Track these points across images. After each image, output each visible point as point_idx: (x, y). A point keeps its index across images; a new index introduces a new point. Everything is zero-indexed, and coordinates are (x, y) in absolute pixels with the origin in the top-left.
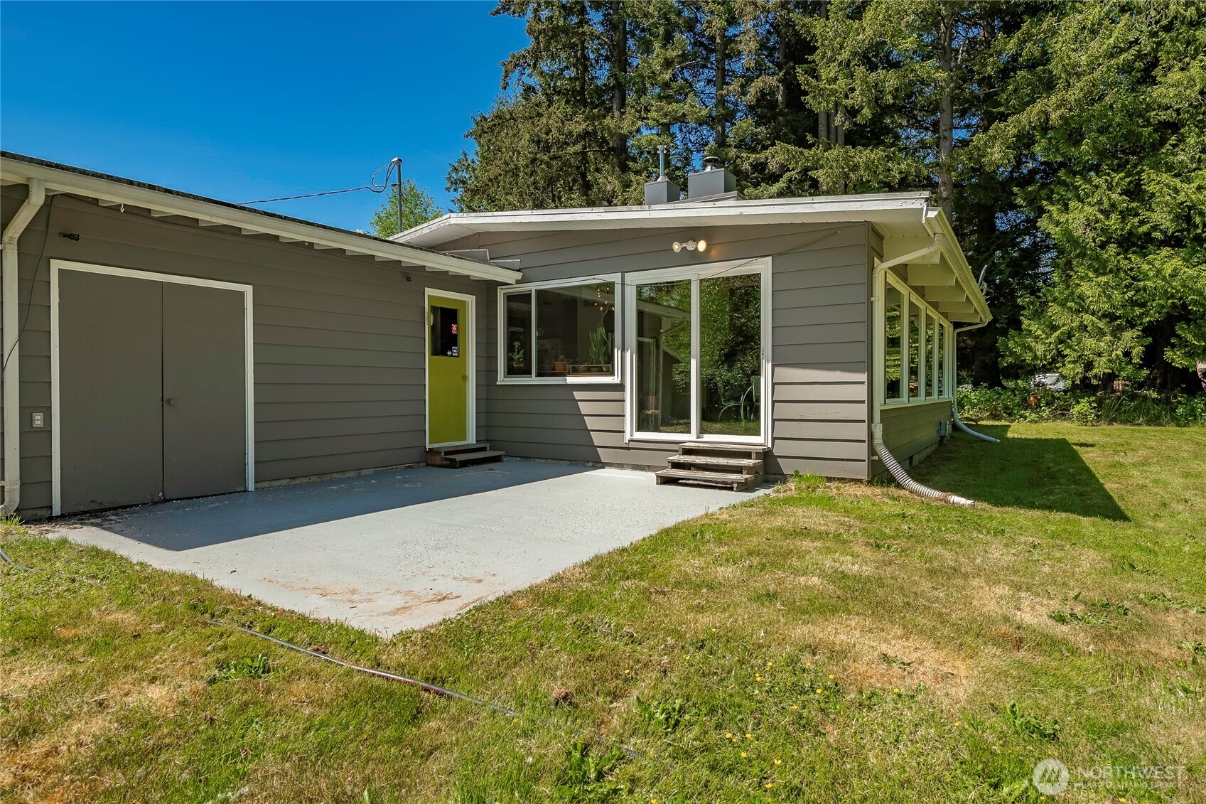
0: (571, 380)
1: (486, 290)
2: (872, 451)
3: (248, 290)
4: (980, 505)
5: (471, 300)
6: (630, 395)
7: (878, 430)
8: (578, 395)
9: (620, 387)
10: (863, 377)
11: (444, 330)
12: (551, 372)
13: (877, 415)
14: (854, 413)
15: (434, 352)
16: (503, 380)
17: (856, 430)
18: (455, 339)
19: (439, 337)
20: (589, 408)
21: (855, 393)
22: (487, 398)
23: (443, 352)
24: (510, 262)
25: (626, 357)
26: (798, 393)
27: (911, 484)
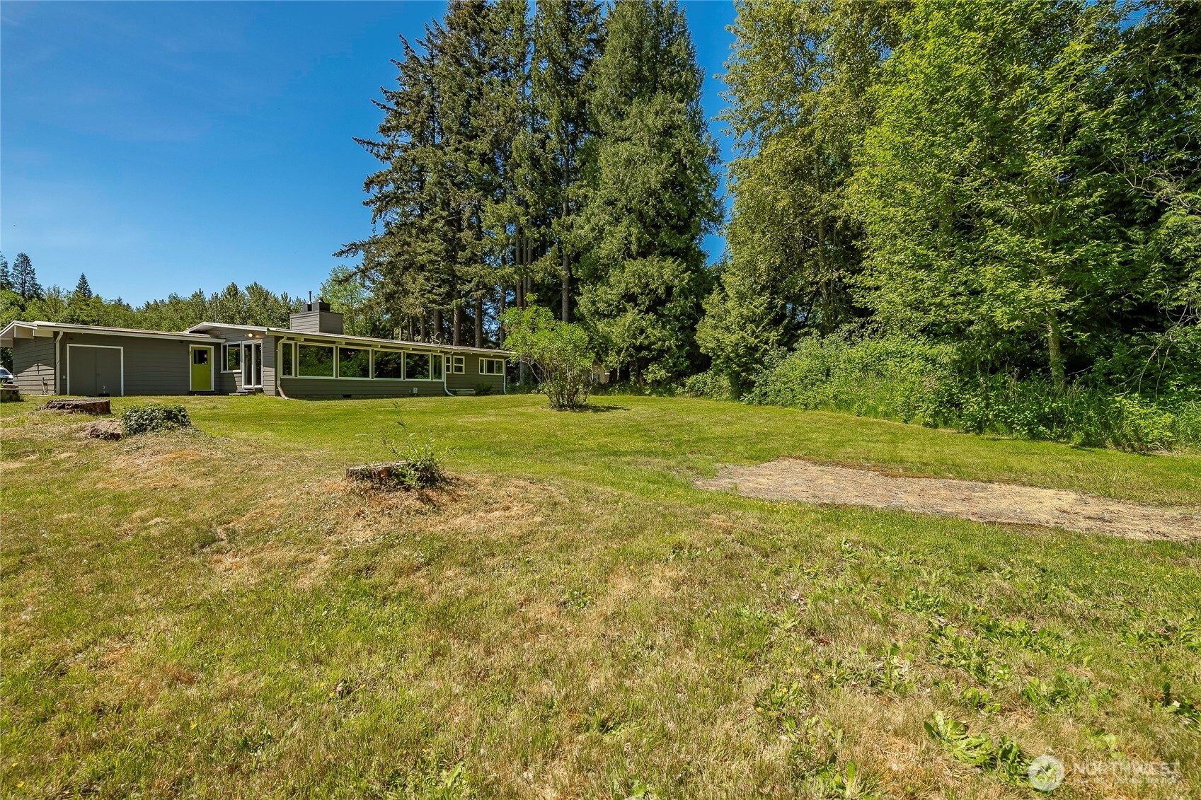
0: (234, 371)
1: (217, 346)
2: (276, 387)
3: (122, 348)
4: (293, 399)
5: (212, 347)
6: (243, 375)
7: (279, 383)
8: (235, 375)
9: (241, 373)
10: (274, 369)
11: (201, 357)
12: (231, 369)
13: (279, 379)
14: (273, 378)
15: (195, 363)
16: (222, 371)
17: (273, 383)
18: (206, 359)
19: (197, 359)
20: (236, 379)
21: (273, 373)
22: (219, 376)
23: (200, 363)
24: (224, 336)
25: (242, 364)
26: (266, 374)
27: (283, 396)
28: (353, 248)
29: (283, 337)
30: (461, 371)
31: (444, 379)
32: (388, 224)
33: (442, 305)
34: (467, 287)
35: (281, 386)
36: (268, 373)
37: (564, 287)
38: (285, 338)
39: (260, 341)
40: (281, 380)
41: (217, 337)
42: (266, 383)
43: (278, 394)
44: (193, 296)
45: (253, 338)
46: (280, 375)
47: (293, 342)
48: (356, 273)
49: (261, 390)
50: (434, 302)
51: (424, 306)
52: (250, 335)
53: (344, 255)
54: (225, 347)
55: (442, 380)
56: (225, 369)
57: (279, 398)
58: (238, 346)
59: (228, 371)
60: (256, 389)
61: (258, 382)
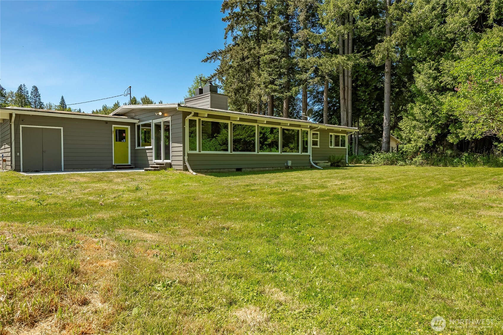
0: (146, 147)
1: (132, 125)
2: (184, 162)
3: (62, 128)
4: (199, 175)
5: (129, 127)
6: (153, 151)
7: (186, 158)
8: (147, 151)
9: (151, 149)
10: (182, 145)
11: (121, 135)
12: (143, 146)
13: (186, 154)
14: (181, 153)
15: (116, 141)
16: (137, 148)
17: (181, 158)
18: (124, 138)
19: (118, 137)
20: (148, 154)
21: (181, 149)
22: (134, 152)
23: (120, 141)
24: (137, 117)
25: (153, 141)
26: (175, 149)
27: (191, 171)
28: (214, 55)
29: (190, 113)
30: (317, 145)
31: (310, 153)
32: (235, 38)
33: (282, 93)
34: (304, 76)
35: (188, 160)
36: (176, 148)
37: (387, 70)
38: (193, 114)
39: (169, 119)
40: (189, 155)
41: (133, 118)
42: (174, 158)
43: (186, 169)
44: (114, 105)
45: (162, 116)
46: (188, 151)
47: (197, 119)
48: (216, 74)
49: (170, 165)
50: (275, 91)
51: (268, 94)
52: (160, 114)
53: (209, 61)
54: (139, 126)
55: (308, 154)
56: (139, 145)
57: (187, 172)
58: (149, 125)
59: (141, 148)
60: (167, 164)
61: (167, 157)
